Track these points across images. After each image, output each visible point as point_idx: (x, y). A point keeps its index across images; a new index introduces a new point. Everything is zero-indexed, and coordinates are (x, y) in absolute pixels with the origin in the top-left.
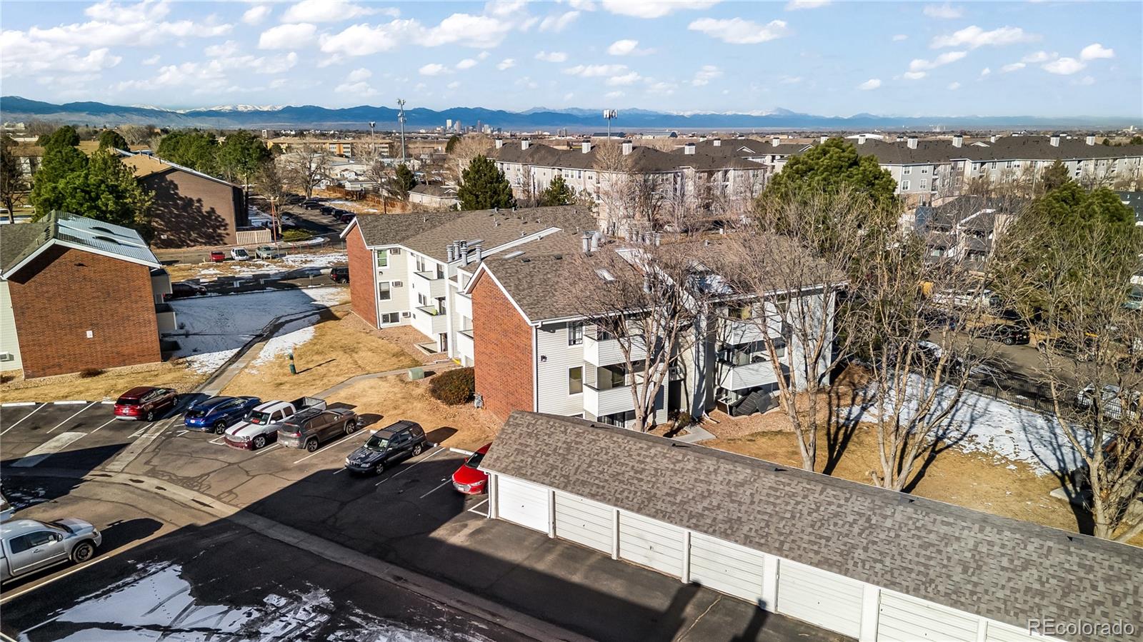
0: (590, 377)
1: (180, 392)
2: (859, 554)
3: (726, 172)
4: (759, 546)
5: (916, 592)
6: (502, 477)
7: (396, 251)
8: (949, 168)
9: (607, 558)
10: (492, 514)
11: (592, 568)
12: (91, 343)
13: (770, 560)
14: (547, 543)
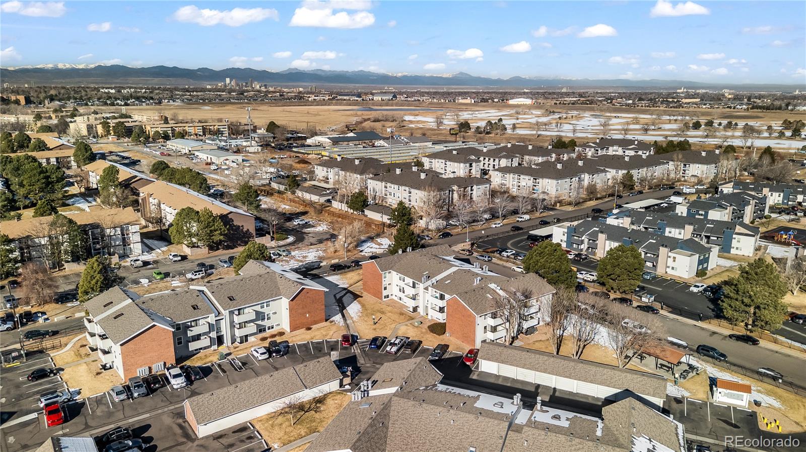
0: (489, 328)
2: (573, 374)
3: (472, 187)
4: (552, 374)
5: (584, 381)
6: (483, 361)
7: (390, 272)
9: (514, 379)
10: (480, 370)
11: (511, 381)
12: (308, 318)
13: (554, 377)
14: (498, 377)
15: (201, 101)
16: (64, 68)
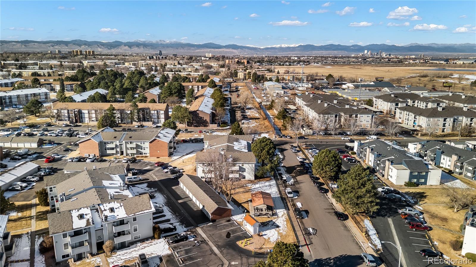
1: (165, 163)
3: (357, 115)
8: (452, 119)
12: (159, 153)
15: (332, 63)
16: (284, 47)
